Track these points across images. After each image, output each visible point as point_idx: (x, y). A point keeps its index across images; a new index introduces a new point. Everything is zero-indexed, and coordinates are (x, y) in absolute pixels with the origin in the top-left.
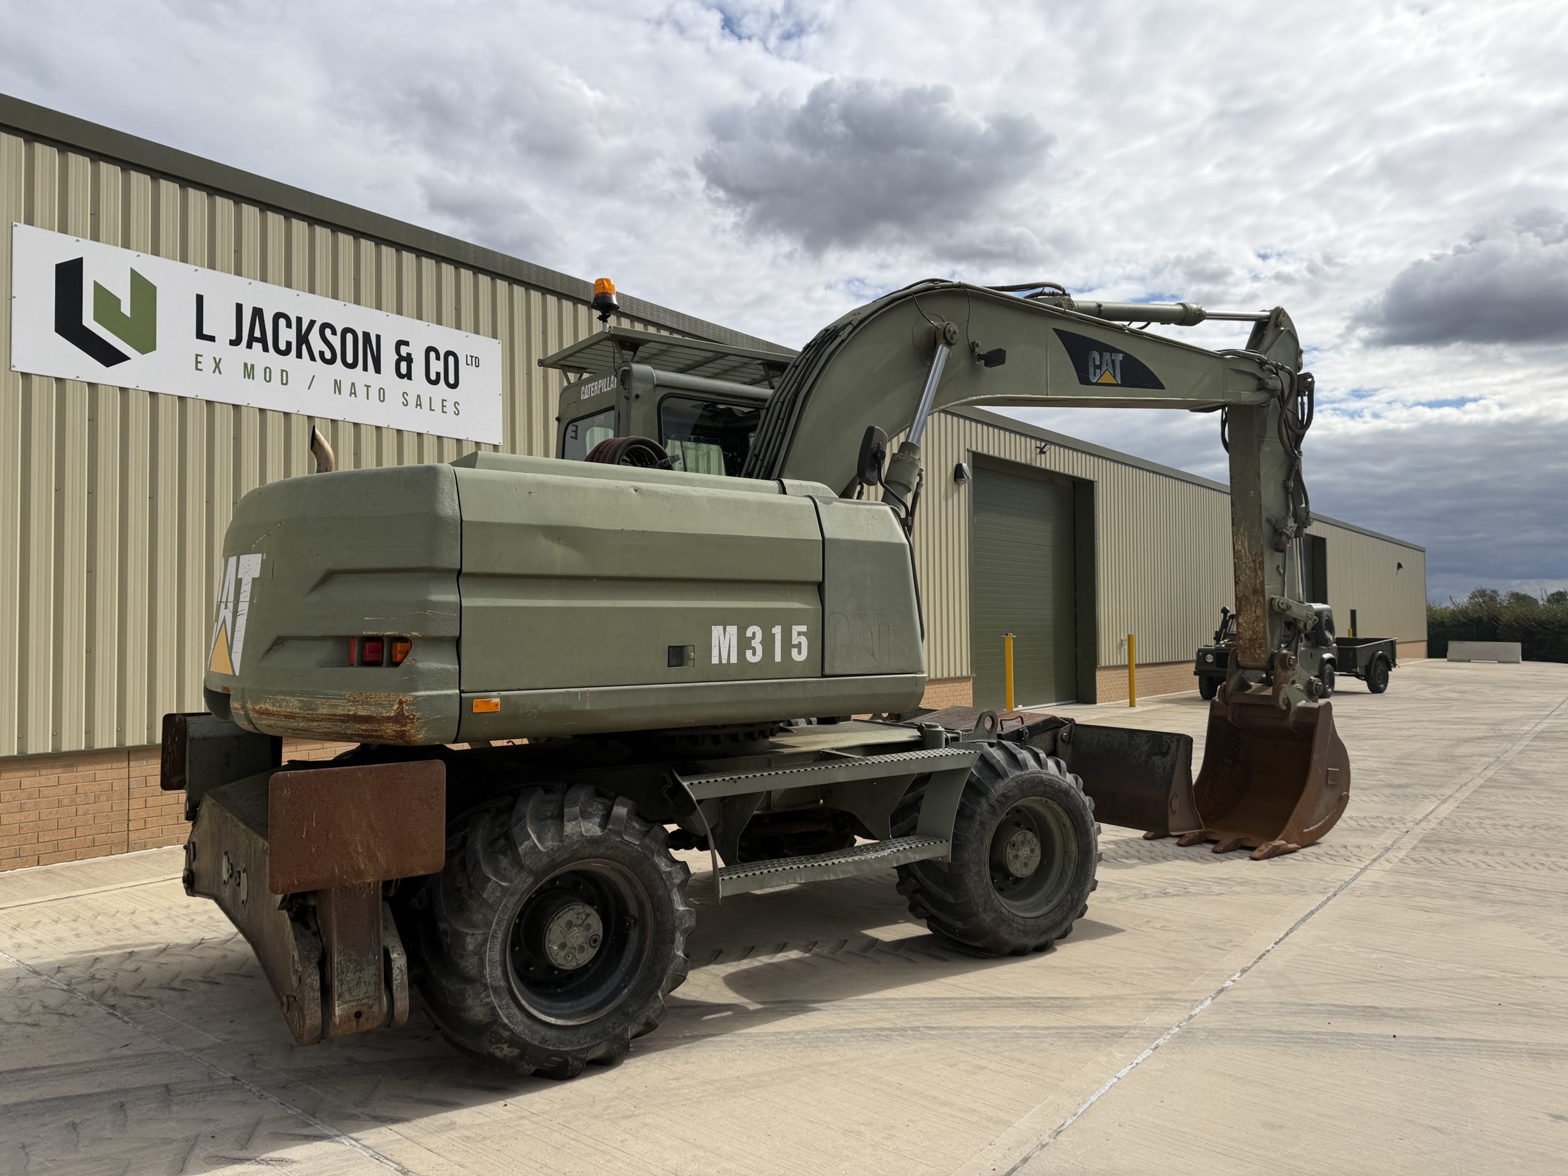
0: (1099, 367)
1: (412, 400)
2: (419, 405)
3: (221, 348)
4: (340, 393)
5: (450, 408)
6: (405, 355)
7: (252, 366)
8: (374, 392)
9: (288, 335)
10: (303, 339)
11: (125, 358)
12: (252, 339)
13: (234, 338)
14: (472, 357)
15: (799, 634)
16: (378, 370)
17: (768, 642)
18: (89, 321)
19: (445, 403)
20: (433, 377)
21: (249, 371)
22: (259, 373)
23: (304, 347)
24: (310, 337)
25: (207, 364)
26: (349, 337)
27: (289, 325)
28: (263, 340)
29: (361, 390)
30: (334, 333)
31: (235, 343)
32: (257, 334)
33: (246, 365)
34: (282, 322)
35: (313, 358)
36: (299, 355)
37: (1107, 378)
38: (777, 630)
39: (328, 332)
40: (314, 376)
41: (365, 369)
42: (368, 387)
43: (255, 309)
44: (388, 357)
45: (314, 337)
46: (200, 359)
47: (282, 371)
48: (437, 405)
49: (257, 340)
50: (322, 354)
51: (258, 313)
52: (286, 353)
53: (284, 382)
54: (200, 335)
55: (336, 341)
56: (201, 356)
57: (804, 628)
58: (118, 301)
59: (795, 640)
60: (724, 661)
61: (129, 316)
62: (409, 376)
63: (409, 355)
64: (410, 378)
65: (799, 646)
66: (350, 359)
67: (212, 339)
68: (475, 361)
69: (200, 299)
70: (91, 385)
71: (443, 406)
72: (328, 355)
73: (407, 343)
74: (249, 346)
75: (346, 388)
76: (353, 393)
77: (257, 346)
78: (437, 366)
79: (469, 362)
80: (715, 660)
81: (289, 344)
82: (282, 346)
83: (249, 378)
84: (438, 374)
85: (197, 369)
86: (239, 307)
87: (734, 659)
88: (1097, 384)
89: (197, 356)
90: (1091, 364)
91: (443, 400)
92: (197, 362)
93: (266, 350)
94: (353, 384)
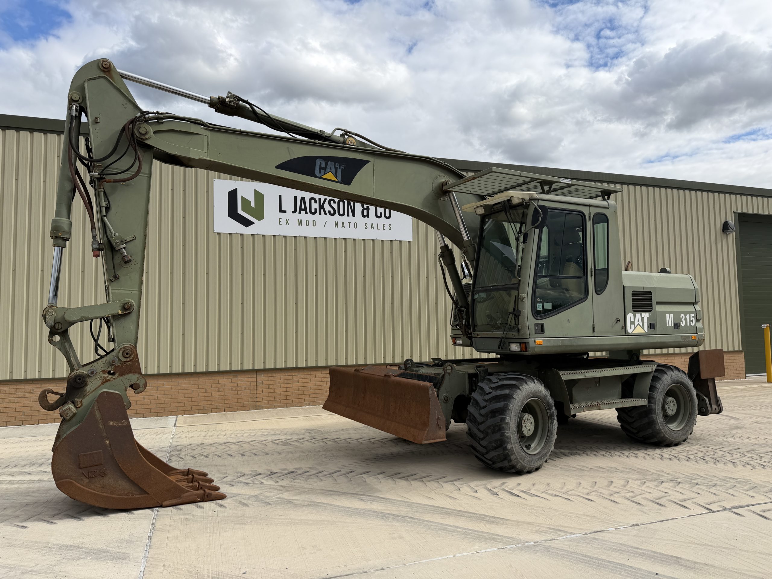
1: (369, 226)
2: (372, 227)
3: (289, 215)
4: (338, 227)
5: (387, 227)
6: (366, 207)
7: (301, 220)
8: (352, 225)
9: (315, 206)
10: (321, 207)
11: (252, 223)
12: (301, 210)
13: (293, 210)
16: (354, 215)
18: (240, 211)
19: (384, 226)
20: (379, 215)
21: (300, 223)
22: (304, 223)
23: (322, 210)
24: (324, 206)
25: (284, 222)
26: (341, 203)
27: (316, 202)
28: (305, 210)
29: (346, 225)
30: (335, 202)
31: (294, 212)
32: (303, 207)
33: (298, 220)
34: (313, 201)
35: (326, 214)
36: (320, 214)
39: (332, 202)
40: (326, 221)
41: (348, 215)
42: (349, 223)
43: (301, 197)
44: (358, 209)
45: (326, 206)
46: (281, 220)
47: (313, 221)
48: (381, 227)
49: (303, 210)
50: (329, 212)
51: (303, 200)
52: (315, 213)
53: (314, 225)
54: (281, 211)
55: (335, 205)
58: (250, 202)
61: (254, 207)
62: (368, 216)
63: (368, 207)
66: (341, 212)
67: (285, 212)
69: (280, 197)
70: (241, 235)
71: (384, 227)
72: (332, 212)
74: (300, 213)
75: (340, 225)
76: (343, 226)
77: (303, 212)
78: (380, 210)
81: (316, 210)
82: (313, 211)
83: (300, 225)
84: (381, 213)
85: (280, 224)
86: (295, 198)
89: (280, 219)
91: (383, 224)
92: (280, 221)
93: (306, 213)
94: (343, 223)
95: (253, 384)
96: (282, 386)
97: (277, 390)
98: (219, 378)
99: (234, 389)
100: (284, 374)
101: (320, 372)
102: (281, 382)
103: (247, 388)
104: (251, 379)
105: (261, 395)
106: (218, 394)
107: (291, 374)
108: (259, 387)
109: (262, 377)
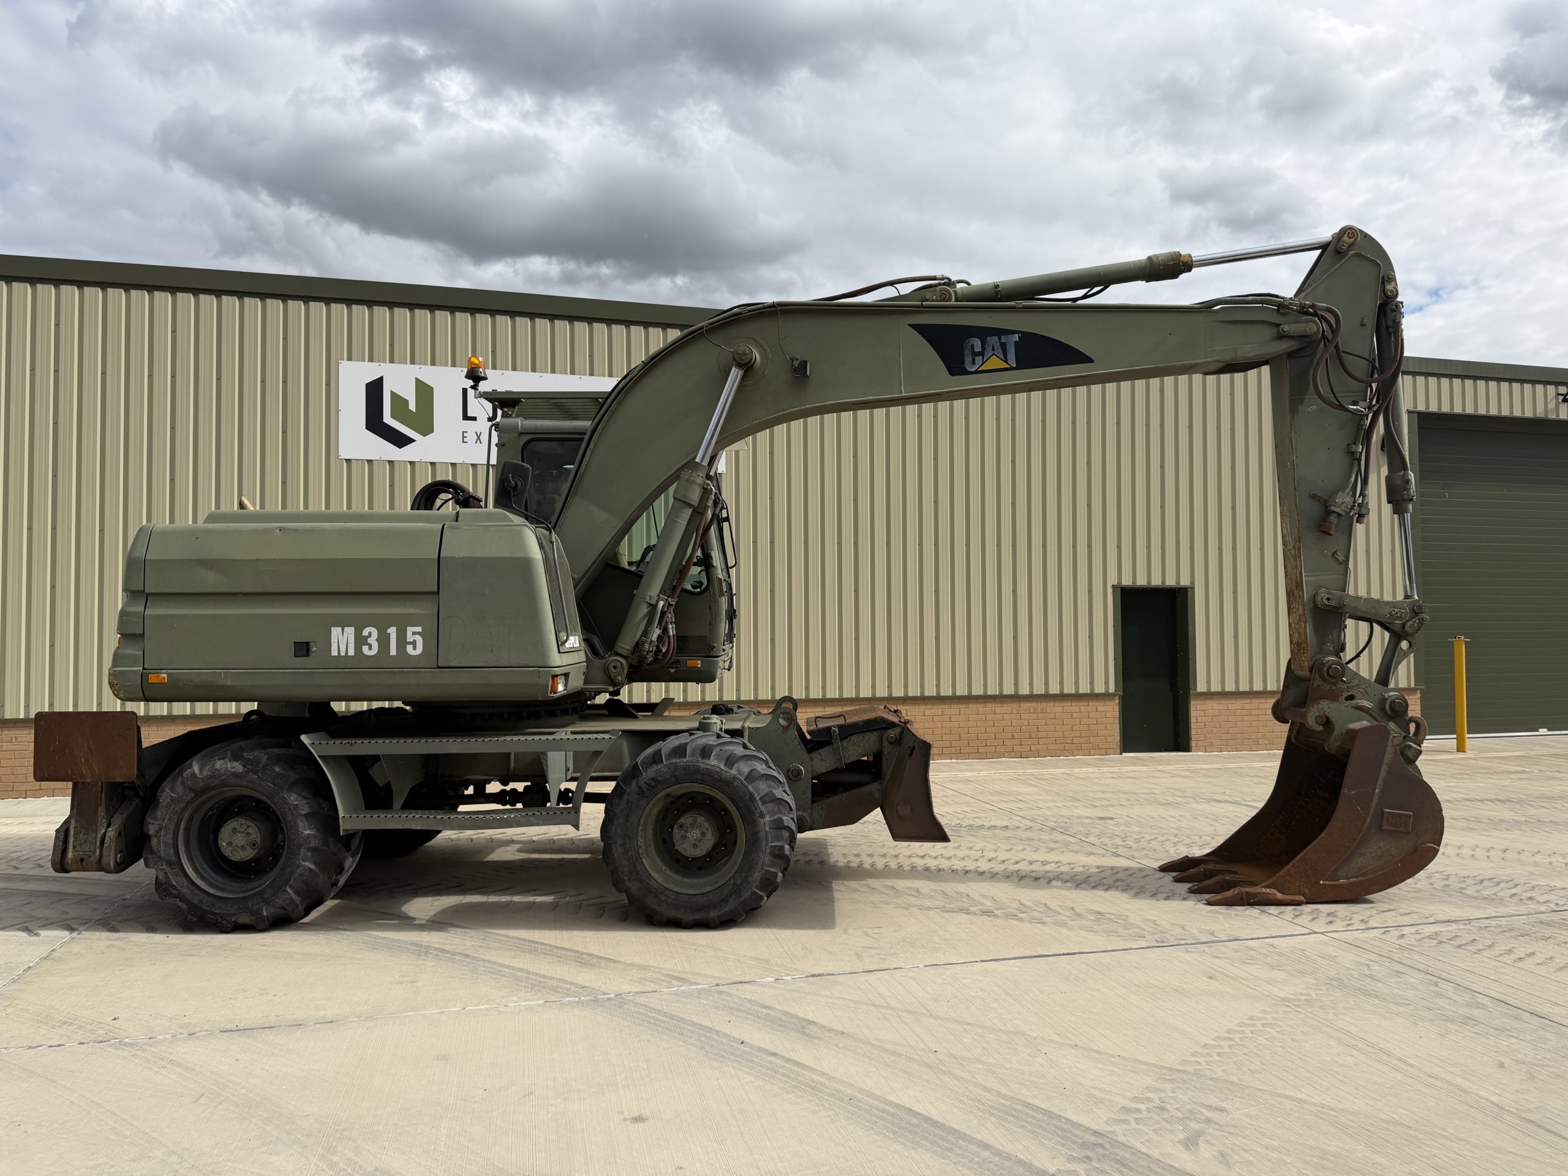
0: (982, 354)
15: (414, 633)
17: (383, 640)
37: (995, 362)
38: (392, 631)
57: (419, 629)
59: (410, 638)
60: (343, 654)
65: (414, 643)
70: (391, 462)
80: (334, 653)
87: (351, 652)
88: (977, 372)
90: (967, 352)
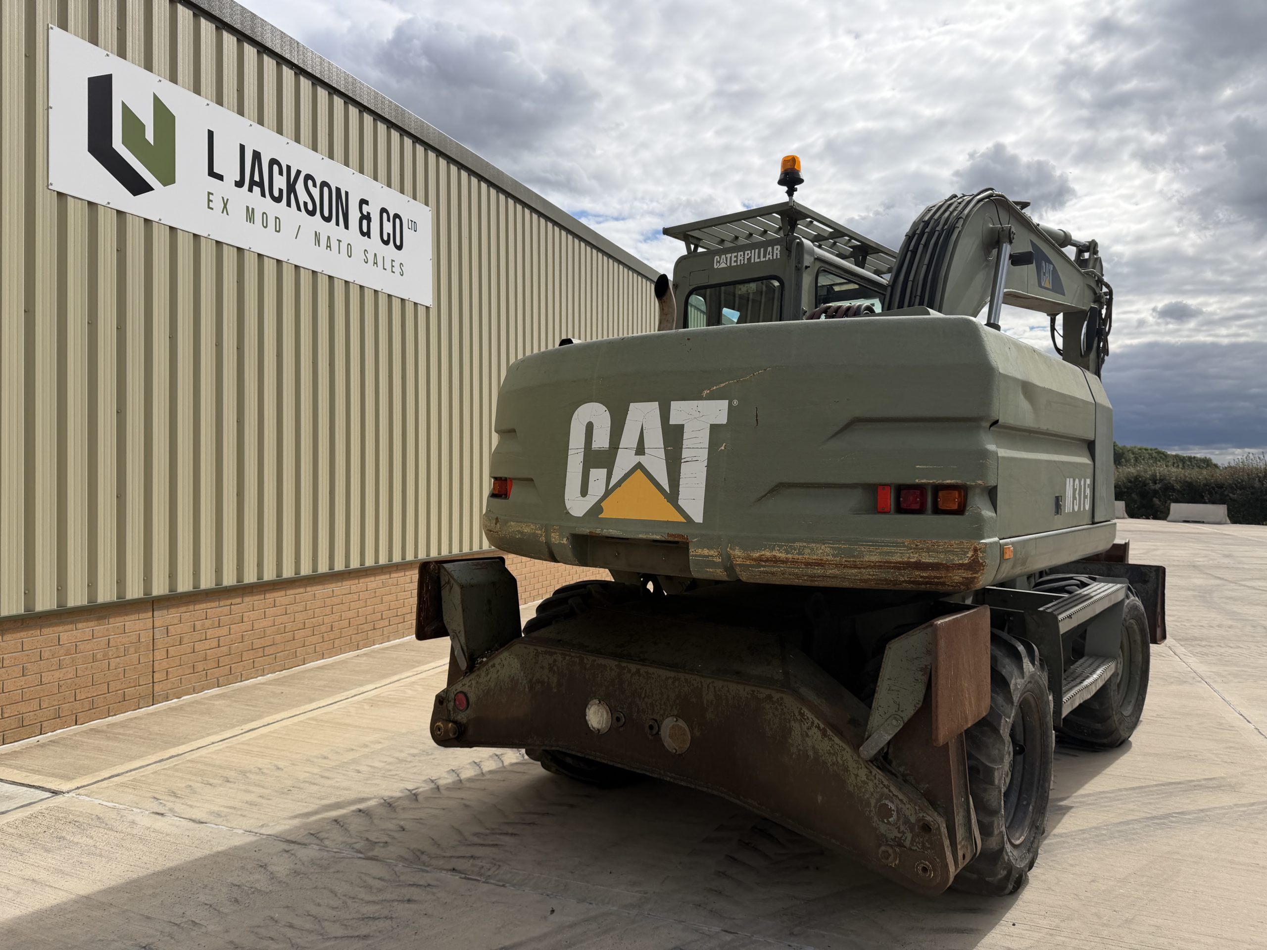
1: (371, 258)
2: (375, 263)
3: (228, 188)
4: (319, 246)
5: (397, 268)
6: (365, 213)
7: (253, 209)
8: (344, 248)
9: (280, 182)
10: (291, 188)
11: (149, 188)
12: (252, 183)
13: (238, 179)
14: (412, 221)
16: (347, 227)
18: (118, 144)
19: (393, 263)
20: (385, 237)
21: (250, 215)
22: (258, 217)
23: (292, 196)
24: (296, 187)
25: (217, 204)
26: (326, 190)
27: (281, 173)
28: (261, 184)
29: (334, 244)
30: (315, 185)
31: (239, 184)
32: (257, 178)
33: (248, 208)
34: (276, 169)
35: (299, 209)
36: (289, 204)
39: (310, 183)
40: (300, 226)
41: (337, 224)
42: (339, 241)
43: (254, 152)
44: (354, 215)
45: (300, 186)
46: (211, 197)
47: (276, 218)
48: (388, 265)
49: (257, 184)
50: (305, 204)
51: (257, 156)
52: (279, 200)
53: (278, 229)
54: (212, 173)
55: (315, 192)
56: (212, 194)
58: (143, 126)
61: (152, 143)
62: (367, 234)
63: (369, 213)
64: (369, 237)
66: (326, 214)
67: (220, 177)
68: (414, 226)
69: (211, 134)
70: (120, 213)
71: (392, 266)
72: (310, 207)
73: (367, 203)
74: (250, 190)
75: (323, 241)
76: (329, 247)
77: (256, 189)
78: (388, 227)
79: (410, 227)
81: (281, 191)
82: (276, 194)
83: (250, 222)
84: (389, 235)
85: (209, 207)
86: (242, 148)
89: (209, 193)
91: (392, 261)
92: (209, 201)
93: (263, 195)
94: (329, 237)
95: (146, 637)
96: (210, 633)
97: (199, 646)
98: (61, 629)
99: (99, 656)
100: (213, 604)
101: (283, 593)
102: (208, 623)
103: (132, 650)
104: (140, 625)
105: (165, 664)
106: (57, 674)
107: (228, 602)
108: (159, 644)
109: (164, 617)
